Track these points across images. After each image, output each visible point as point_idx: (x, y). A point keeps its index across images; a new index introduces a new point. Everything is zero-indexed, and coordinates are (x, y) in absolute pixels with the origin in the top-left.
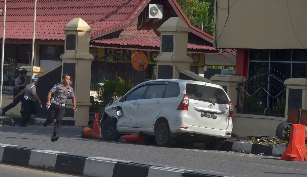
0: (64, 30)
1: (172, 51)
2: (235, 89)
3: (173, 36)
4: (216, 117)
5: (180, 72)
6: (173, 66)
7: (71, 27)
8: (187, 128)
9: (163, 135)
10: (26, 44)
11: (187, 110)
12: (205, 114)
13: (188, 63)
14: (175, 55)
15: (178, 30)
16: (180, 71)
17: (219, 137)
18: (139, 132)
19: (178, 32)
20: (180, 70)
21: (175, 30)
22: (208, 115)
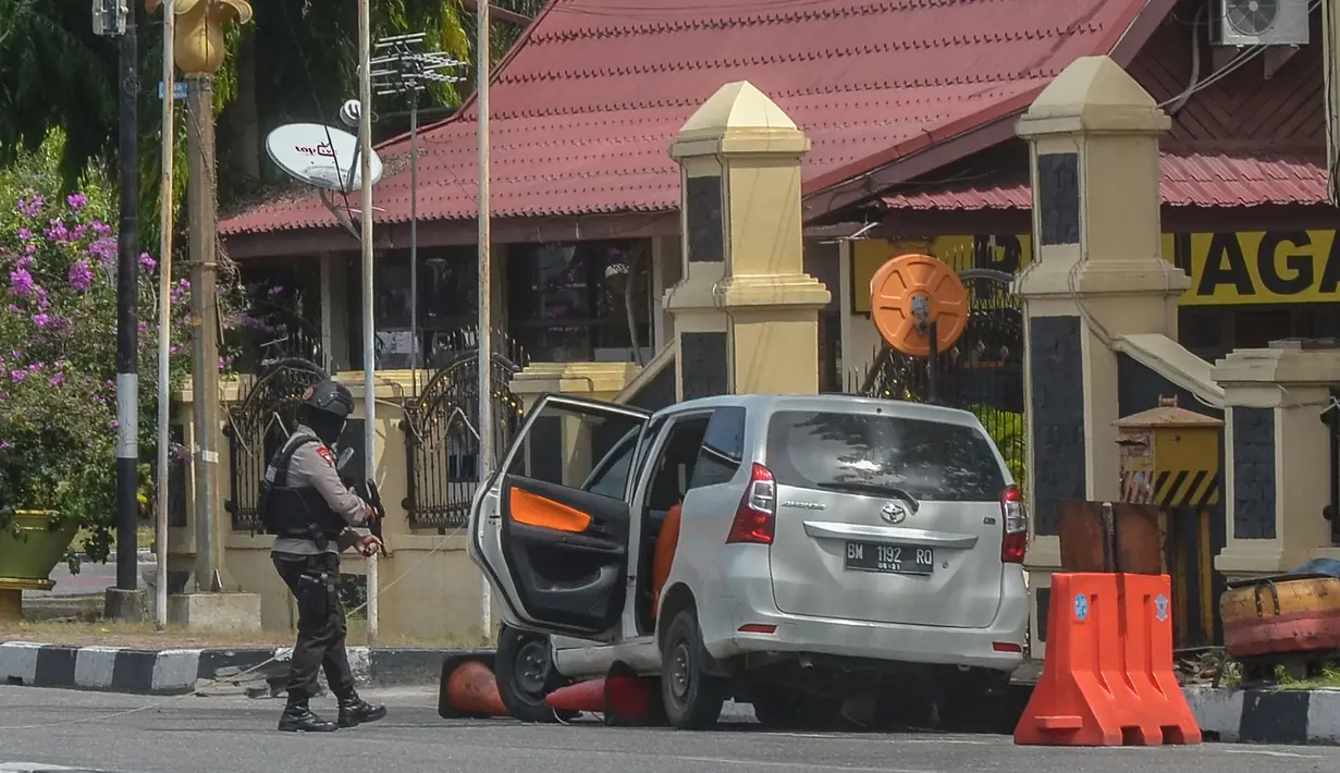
0: (674, 154)
1: (1075, 238)
2: (1321, 423)
3: (1074, 157)
4: (930, 568)
5: (1118, 346)
6: (1079, 318)
7: (699, 135)
8: (770, 629)
9: (685, 669)
10: (583, 238)
11: (770, 543)
12: (867, 555)
13: (1165, 299)
14: (1087, 259)
15: (1092, 125)
16: (1115, 340)
17: (965, 666)
18: (609, 665)
19: (1095, 136)
20: (1117, 337)
21: (1075, 125)
22: (882, 562)
